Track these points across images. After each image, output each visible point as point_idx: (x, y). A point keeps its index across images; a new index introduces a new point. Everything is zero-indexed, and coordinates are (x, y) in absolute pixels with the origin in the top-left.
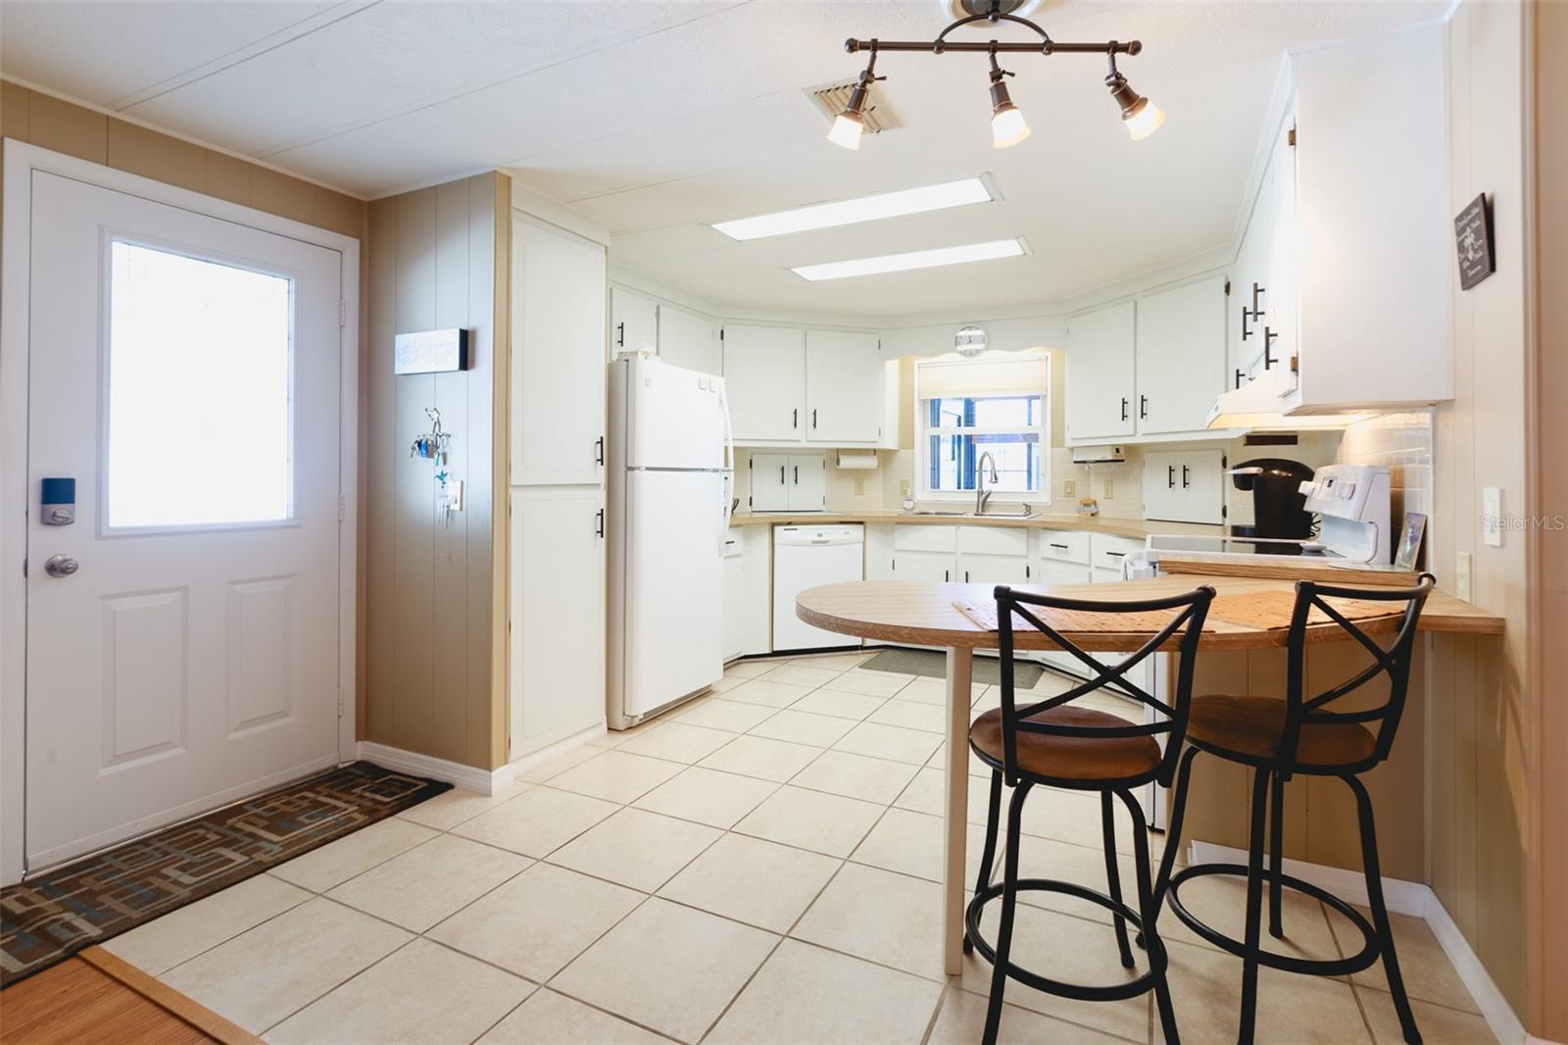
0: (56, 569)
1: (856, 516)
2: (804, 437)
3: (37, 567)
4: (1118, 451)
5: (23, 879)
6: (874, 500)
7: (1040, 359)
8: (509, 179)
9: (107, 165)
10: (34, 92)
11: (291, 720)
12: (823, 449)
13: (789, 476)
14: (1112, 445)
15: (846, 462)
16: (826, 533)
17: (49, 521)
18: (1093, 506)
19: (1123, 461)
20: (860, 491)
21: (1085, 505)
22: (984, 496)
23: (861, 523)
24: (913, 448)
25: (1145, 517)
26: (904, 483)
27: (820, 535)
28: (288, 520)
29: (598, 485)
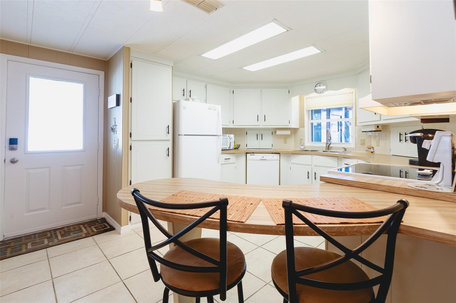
0: (13, 162)
1: (277, 151)
2: (261, 124)
3: (8, 161)
4: (378, 127)
5: (3, 240)
6: (291, 145)
7: (350, 93)
8: (129, 48)
9: (28, 58)
10: (9, 41)
11: (82, 204)
12: (272, 128)
13: (260, 137)
14: (375, 125)
15: (278, 132)
16: (265, 156)
17: (12, 149)
18: (372, 149)
19: (381, 131)
20: (285, 142)
21: (369, 148)
22: (328, 144)
23: (279, 153)
24: (304, 127)
25: (391, 154)
26: (301, 140)
27: (263, 157)
28: (82, 150)
29: (169, 140)
